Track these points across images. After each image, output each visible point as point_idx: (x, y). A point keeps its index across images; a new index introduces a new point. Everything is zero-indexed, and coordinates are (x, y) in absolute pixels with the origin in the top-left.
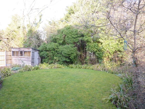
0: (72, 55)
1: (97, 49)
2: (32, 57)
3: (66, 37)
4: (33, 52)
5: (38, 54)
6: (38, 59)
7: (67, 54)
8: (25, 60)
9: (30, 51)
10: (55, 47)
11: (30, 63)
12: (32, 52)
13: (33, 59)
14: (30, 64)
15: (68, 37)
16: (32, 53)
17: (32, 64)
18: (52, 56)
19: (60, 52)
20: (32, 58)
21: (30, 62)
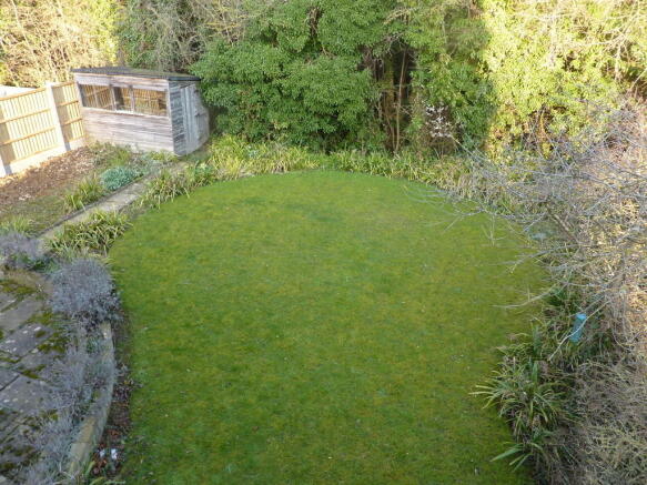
0: (350, 107)
1: (463, 92)
2: (173, 117)
3: (322, 20)
4: (175, 95)
5: (195, 97)
6: (198, 115)
7: (327, 106)
8: (145, 129)
9: (161, 89)
10: (274, 70)
11: (168, 144)
12: (171, 94)
13: (177, 123)
14: (171, 149)
15: (331, 21)
16: (171, 99)
17: (176, 147)
18: (258, 107)
19: (295, 92)
20: (174, 122)
21: (170, 140)
